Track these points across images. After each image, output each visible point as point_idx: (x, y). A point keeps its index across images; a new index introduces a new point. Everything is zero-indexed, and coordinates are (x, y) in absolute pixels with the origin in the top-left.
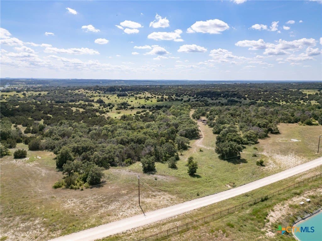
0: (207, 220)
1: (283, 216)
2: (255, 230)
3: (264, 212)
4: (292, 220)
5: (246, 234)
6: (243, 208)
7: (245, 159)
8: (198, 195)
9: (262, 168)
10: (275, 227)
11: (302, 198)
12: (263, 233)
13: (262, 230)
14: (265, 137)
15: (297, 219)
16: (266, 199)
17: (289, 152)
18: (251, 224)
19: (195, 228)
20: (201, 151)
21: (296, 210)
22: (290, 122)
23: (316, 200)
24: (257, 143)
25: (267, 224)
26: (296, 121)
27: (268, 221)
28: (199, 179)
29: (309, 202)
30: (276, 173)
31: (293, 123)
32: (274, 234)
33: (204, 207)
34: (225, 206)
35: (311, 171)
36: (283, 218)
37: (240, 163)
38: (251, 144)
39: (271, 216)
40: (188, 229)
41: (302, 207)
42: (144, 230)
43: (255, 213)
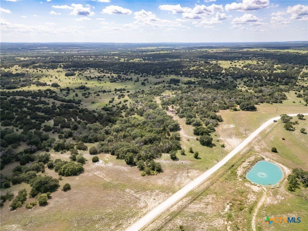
0: (218, 178)
1: (242, 172)
2: (235, 179)
3: (235, 172)
4: (245, 173)
5: (233, 181)
6: (227, 171)
7: (214, 143)
8: (207, 169)
9: (224, 148)
10: (241, 177)
11: (246, 163)
12: (238, 180)
13: (237, 179)
14: (217, 125)
15: (246, 172)
16: (233, 166)
17: (232, 136)
18: (233, 177)
19: (215, 182)
20: (188, 140)
21: (245, 169)
22: (224, 109)
23: (251, 163)
24: (215, 131)
25: (238, 176)
26: (228, 108)
27: (238, 175)
28: (201, 160)
29: (249, 165)
30: (231, 151)
31: (226, 109)
32: (241, 179)
33: (213, 173)
34: (220, 172)
35: (245, 147)
36: (242, 173)
37: (213, 147)
38: (212, 132)
39: (238, 173)
40: (213, 183)
41: (247, 167)
42: (199, 186)
43: (232, 172)
